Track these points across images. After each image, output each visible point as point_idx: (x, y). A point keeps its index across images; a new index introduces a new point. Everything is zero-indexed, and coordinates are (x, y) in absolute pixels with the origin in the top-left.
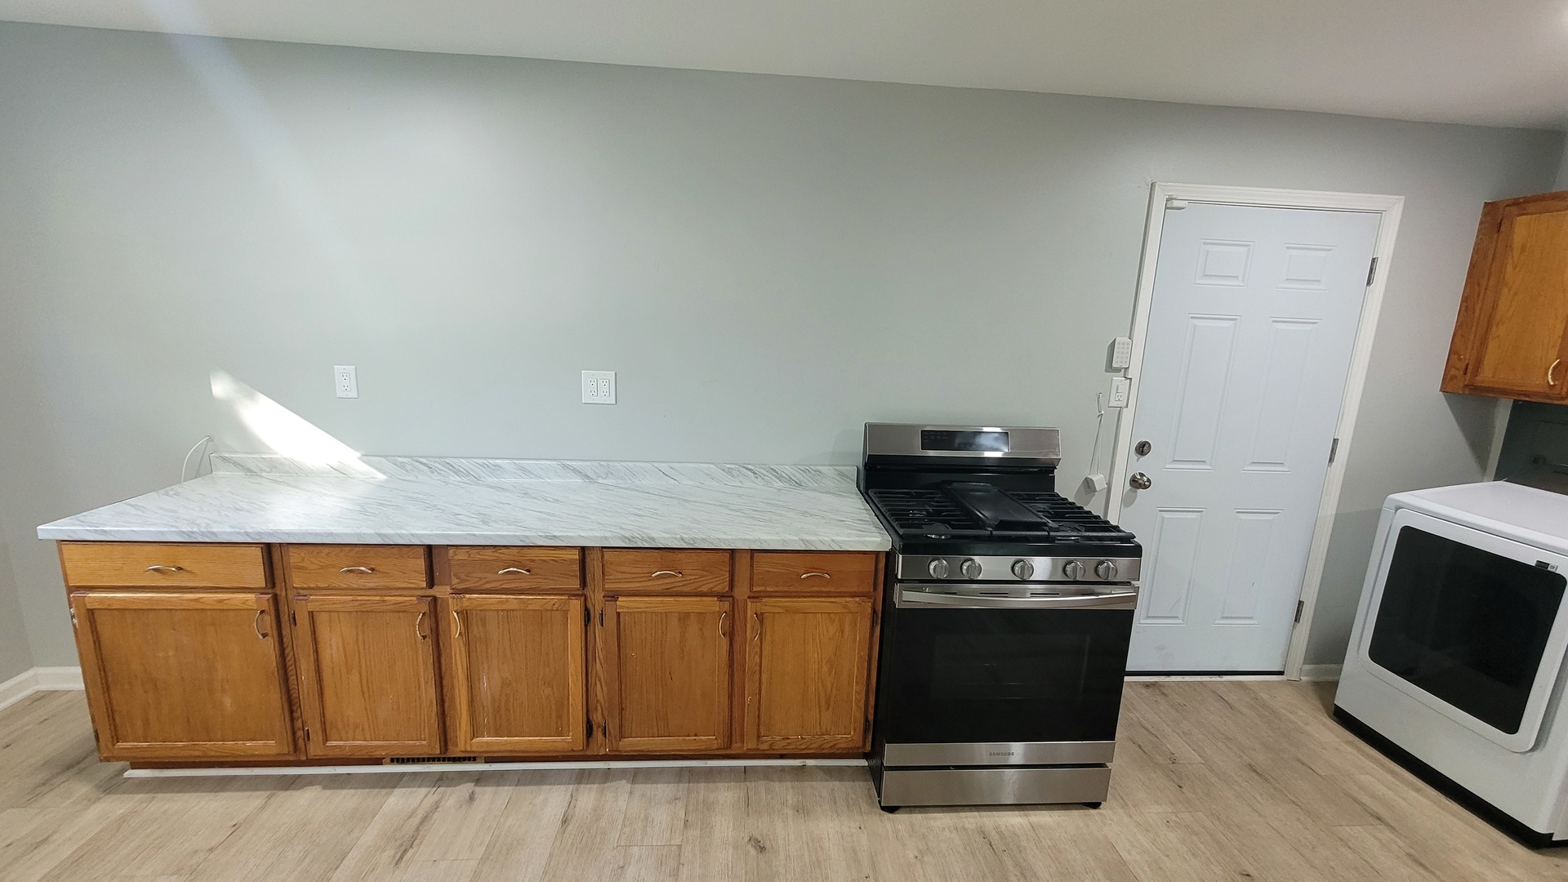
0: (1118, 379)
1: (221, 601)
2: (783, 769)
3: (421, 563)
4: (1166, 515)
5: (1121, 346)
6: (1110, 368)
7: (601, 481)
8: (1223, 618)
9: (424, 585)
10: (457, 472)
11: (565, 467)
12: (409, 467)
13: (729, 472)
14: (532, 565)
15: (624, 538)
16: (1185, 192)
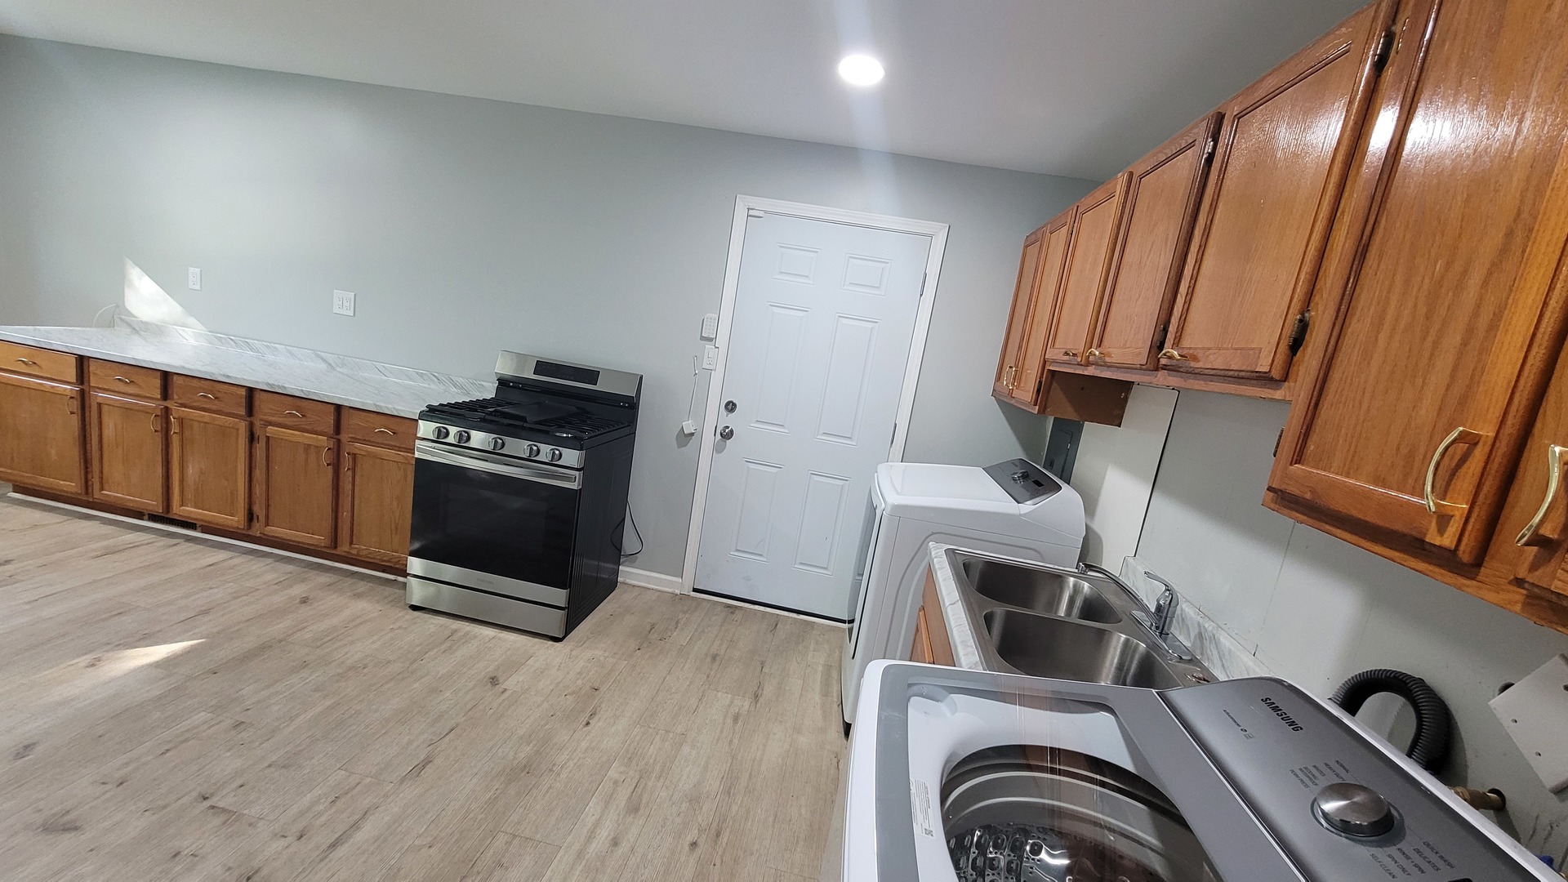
0: (709, 346)
1: (53, 387)
3: (158, 382)
4: (752, 466)
5: (709, 320)
7: (338, 369)
8: (801, 563)
9: (159, 397)
11: (318, 356)
12: (223, 341)
13: (421, 375)
14: (219, 395)
15: (268, 384)
16: (761, 204)
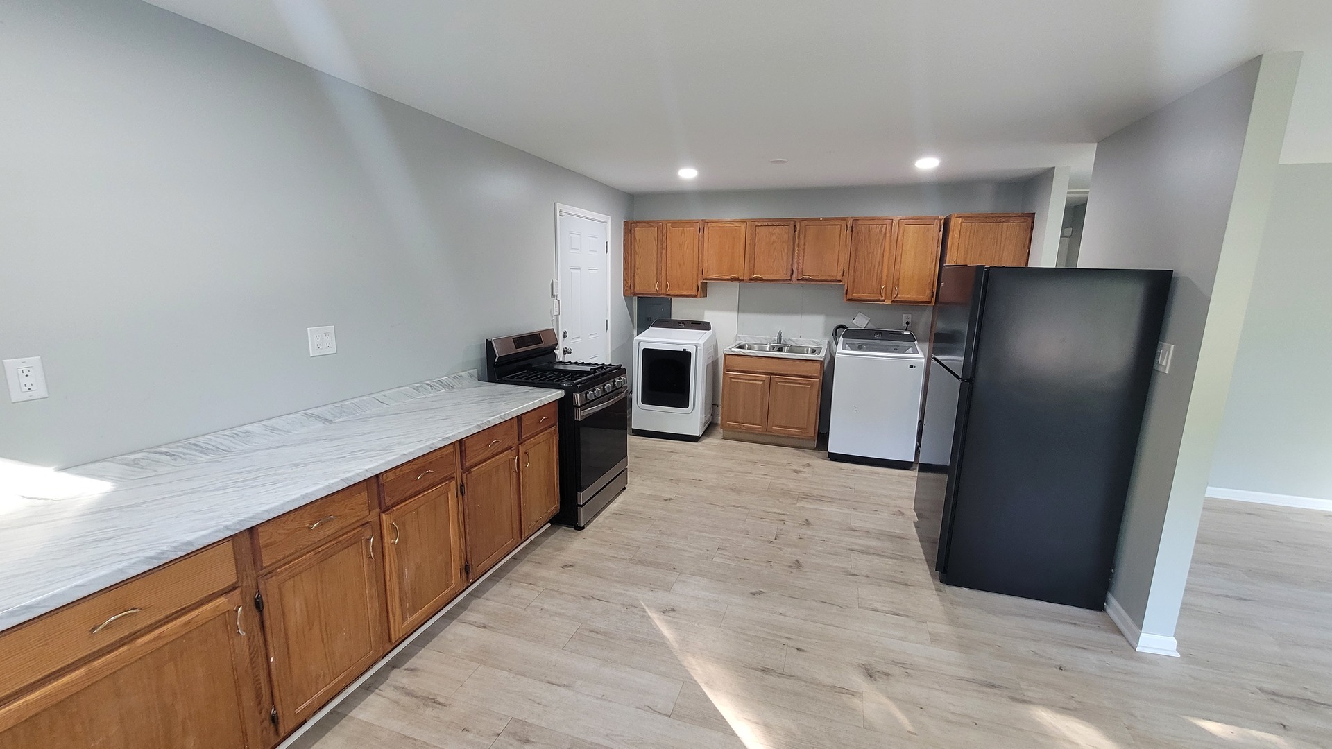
0: (555, 301)
1: (187, 623)
2: (525, 547)
3: (364, 495)
5: (555, 284)
6: (553, 295)
7: (337, 420)
9: (367, 513)
10: (204, 451)
11: (308, 416)
12: (145, 463)
14: (431, 467)
16: (564, 208)
